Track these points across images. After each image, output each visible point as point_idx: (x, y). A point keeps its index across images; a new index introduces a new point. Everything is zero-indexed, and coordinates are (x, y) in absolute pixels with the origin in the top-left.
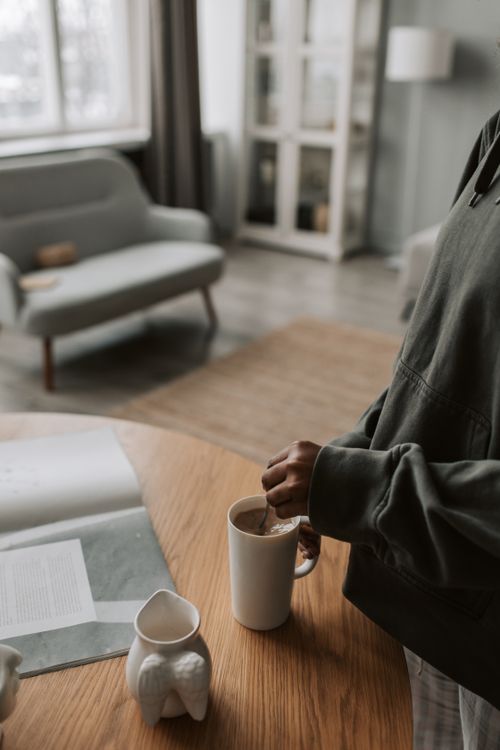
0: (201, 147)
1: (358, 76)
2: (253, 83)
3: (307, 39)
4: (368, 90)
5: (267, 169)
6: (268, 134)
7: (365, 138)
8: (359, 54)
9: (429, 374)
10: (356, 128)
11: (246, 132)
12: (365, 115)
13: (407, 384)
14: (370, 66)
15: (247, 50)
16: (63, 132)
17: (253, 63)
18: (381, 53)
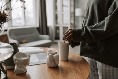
0: (47, 28)
1: (71, 17)
2: (55, 18)
3: (63, 11)
4: (73, 18)
5: (58, 31)
6: (58, 25)
7: (73, 25)
8: (71, 13)
9: (88, 19)
10: (71, 24)
11: (54, 25)
12: (73, 22)
13: (86, 21)
14: (73, 15)
15: (54, 13)
16: (25, 26)
17: (55, 15)
18: (74, 13)
